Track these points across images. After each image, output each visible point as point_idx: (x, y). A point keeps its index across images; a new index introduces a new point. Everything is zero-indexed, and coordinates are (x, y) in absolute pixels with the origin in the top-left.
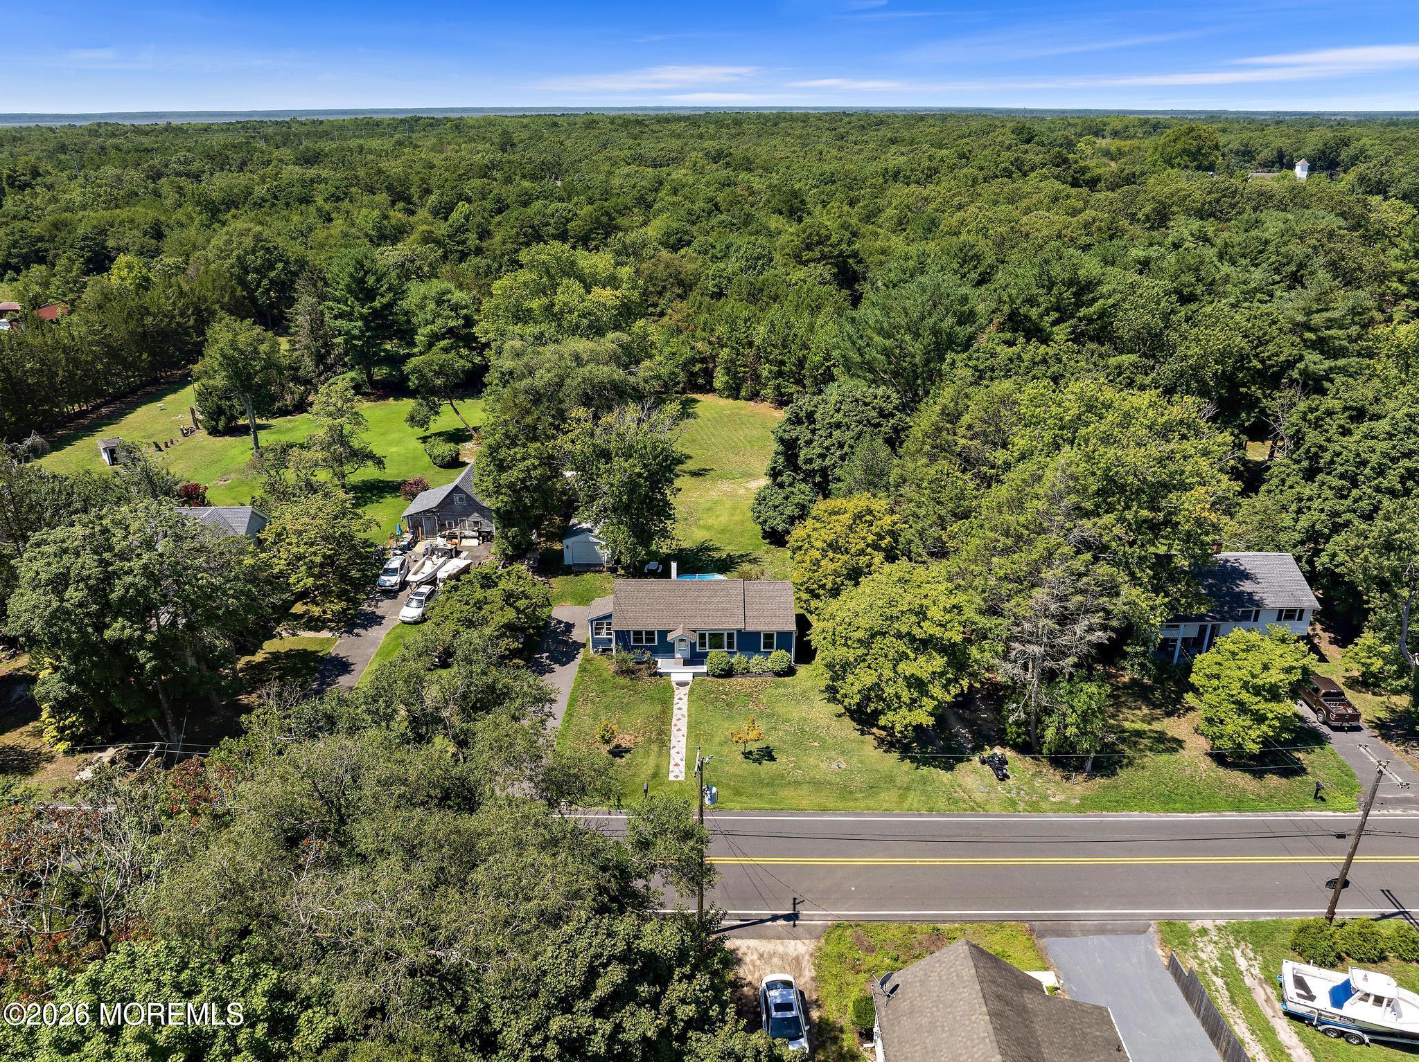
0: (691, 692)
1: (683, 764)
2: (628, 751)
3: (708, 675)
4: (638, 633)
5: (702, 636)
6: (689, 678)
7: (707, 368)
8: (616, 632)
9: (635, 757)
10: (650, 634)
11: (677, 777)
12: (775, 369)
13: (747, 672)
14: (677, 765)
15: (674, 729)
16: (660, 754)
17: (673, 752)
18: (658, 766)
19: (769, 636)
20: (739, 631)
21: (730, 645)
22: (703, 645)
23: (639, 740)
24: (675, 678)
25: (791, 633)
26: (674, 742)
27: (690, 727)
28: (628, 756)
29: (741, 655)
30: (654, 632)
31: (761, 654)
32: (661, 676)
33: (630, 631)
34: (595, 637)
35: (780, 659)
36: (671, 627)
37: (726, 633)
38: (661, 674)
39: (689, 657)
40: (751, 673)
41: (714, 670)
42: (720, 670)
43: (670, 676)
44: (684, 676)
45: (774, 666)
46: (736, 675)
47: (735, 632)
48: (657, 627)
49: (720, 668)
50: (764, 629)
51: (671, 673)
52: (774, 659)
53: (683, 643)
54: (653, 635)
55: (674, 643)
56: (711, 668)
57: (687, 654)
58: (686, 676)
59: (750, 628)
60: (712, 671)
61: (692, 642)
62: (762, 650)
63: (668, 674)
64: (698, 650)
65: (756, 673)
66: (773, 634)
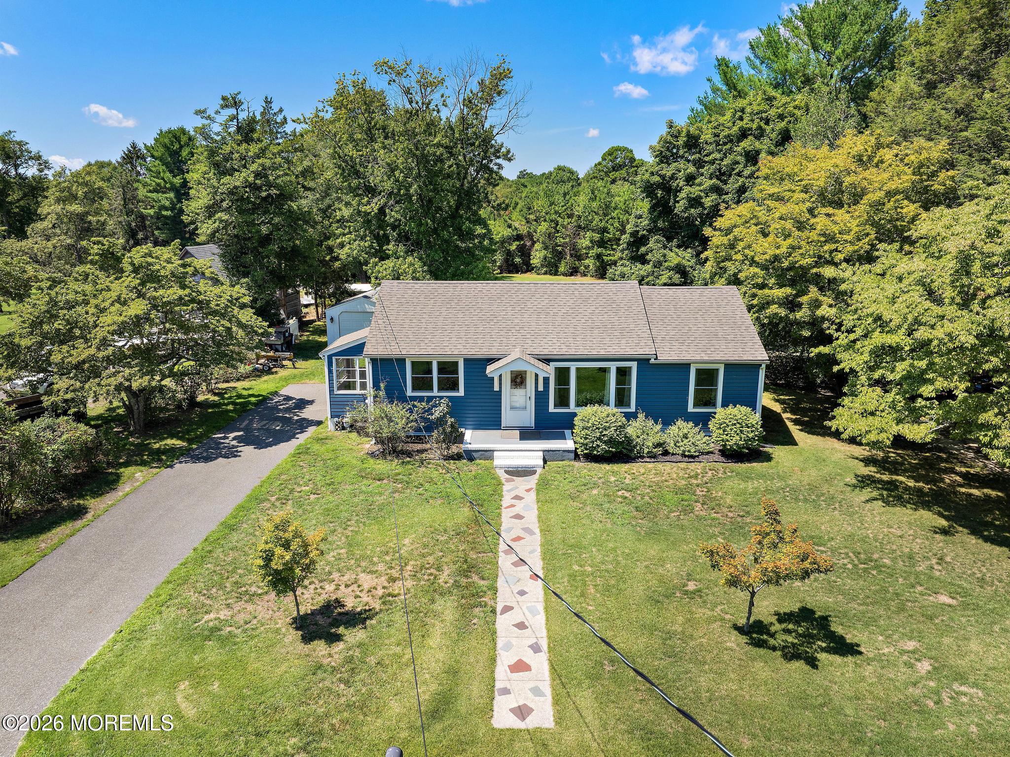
0: (543, 485)
1: (541, 664)
2: (355, 619)
3: (577, 457)
4: (422, 368)
5: (562, 375)
6: (536, 460)
7: (524, 245)
8: (374, 361)
9: (376, 640)
10: (448, 368)
11: (522, 712)
12: (597, 237)
13: (663, 453)
14: (520, 667)
15: (505, 562)
16: (463, 627)
17: (503, 623)
18: (453, 672)
19: (707, 377)
20: (643, 362)
21: (622, 399)
22: (562, 399)
23: (397, 588)
24: (502, 460)
25: (756, 367)
26: (505, 595)
27: (549, 554)
28: (353, 636)
29: (646, 417)
30: (456, 364)
31: (688, 417)
32: (471, 459)
33: (405, 360)
34: (337, 392)
35: (740, 421)
36: (493, 352)
37: (613, 367)
38: (470, 456)
39: (533, 425)
40: (673, 454)
41: (593, 442)
42: (605, 442)
43: (491, 458)
44: (524, 457)
45: (727, 437)
46: (638, 458)
47: (634, 365)
48: (465, 352)
49: (606, 439)
50: (698, 358)
51: (493, 451)
52: (727, 421)
53: (519, 392)
54: (456, 372)
55: (500, 391)
56: (586, 438)
57: (528, 418)
58: (528, 458)
59: (668, 355)
60: (587, 445)
61: (541, 388)
62: (691, 409)
63: (488, 454)
64: (552, 409)
65: (684, 455)
66: (717, 370)
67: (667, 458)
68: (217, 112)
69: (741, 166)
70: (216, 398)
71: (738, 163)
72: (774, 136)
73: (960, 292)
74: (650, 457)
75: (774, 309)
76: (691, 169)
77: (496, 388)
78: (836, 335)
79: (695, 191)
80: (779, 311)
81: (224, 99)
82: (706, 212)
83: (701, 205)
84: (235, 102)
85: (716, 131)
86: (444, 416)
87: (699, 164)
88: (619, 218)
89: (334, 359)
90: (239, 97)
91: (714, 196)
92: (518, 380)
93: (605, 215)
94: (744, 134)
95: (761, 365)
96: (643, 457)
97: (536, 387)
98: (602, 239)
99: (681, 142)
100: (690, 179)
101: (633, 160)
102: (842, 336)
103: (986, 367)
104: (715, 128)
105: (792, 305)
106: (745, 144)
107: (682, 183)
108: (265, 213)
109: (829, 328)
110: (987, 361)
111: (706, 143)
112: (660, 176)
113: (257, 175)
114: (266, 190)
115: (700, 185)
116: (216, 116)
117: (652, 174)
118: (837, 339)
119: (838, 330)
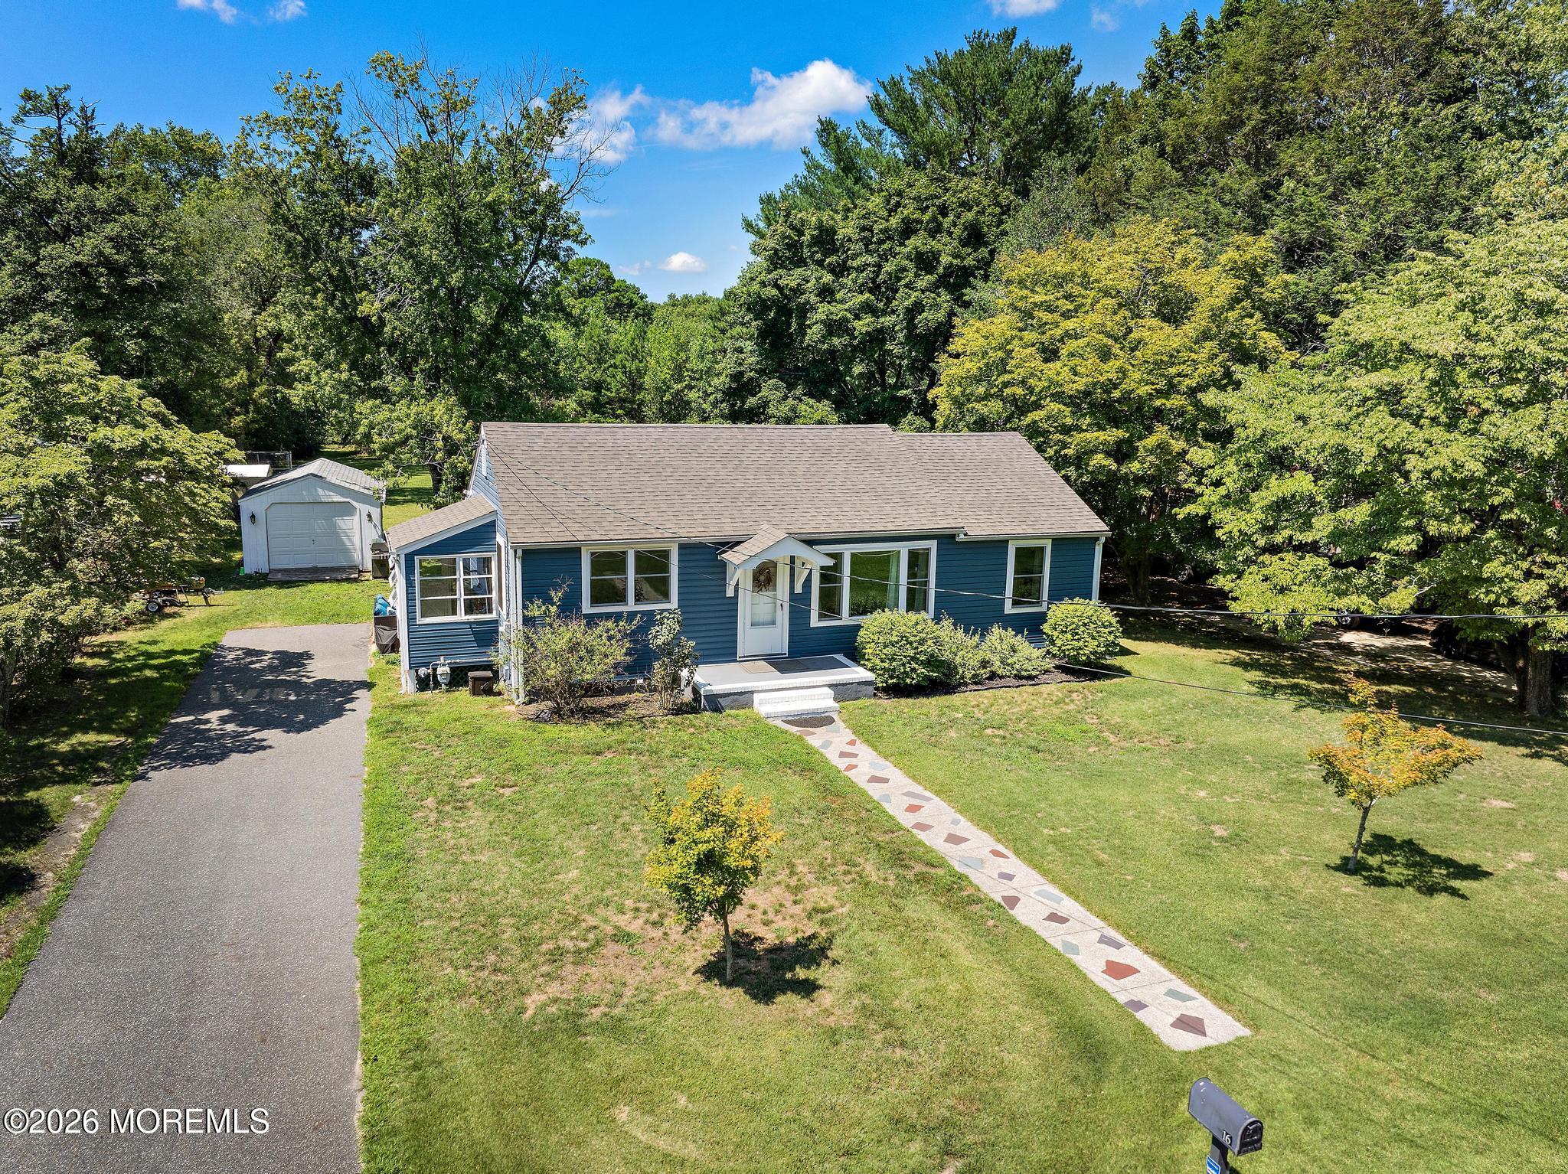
1: (1141, 960)
3: (876, 691)
4: (609, 562)
5: (832, 566)
6: (824, 700)
8: (526, 554)
10: (653, 563)
11: (1190, 1025)
13: (990, 675)
14: (1119, 970)
15: (932, 840)
16: (986, 933)
17: (1028, 919)
19: (1029, 558)
21: (915, 602)
24: (768, 706)
25: (1089, 541)
26: (985, 883)
29: (955, 625)
30: (665, 554)
31: (1009, 622)
32: (717, 709)
33: (578, 550)
34: (420, 621)
35: (1094, 619)
36: (726, 530)
37: (904, 549)
38: (715, 703)
39: (786, 650)
40: (1001, 677)
41: (904, 665)
42: (922, 663)
43: (749, 704)
44: (805, 698)
45: (1081, 643)
46: (960, 685)
47: (933, 545)
48: (683, 533)
49: (923, 658)
50: (1019, 531)
51: (752, 692)
52: (1076, 620)
53: (764, 598)
54: (666, 568)
55: (736, 597)
56: (892, 660)
57: (778, 639)
58: (812, 698)
59: (979, 527)
60: (894, 670)
61: (798, 589)
62: (1009, 609)
63: (743, 699)
64: (815, 622)
65: (1018, 677)
66: (1042, 549)
67: (996, 682)
68: (17, 121)
69: (911, 274)
70: (103, 662)
71: (904, 270)
72: (957, 232)
73: (1445, 409)
74: (976, 683)
75: (1099, 460)
76: (828, 278)
77: (730, 593)
78: (1198, 490)
79: (838, 311)
80: (1106, 462)
81: (28, 96)
82: (855, 342)
83: (850, 332)
84: (57, 106)
85: (866, 222)
86: (676, 637)
87: (839, 270)
88: (624, 367)
89: (417, 559)
90: (67, 95)
91: (868, 319)
92: (762, 578)
93: (600, 361)
94: (908, 230)
95: (1097, 539)
96: (966, 684)
97: (792, 587)
98: (596, 399)
99: (806, 238)
100: (826, 293)
101: (610, 280)
102: (1207, 492)
103: (1496, 500)
104: (864, 217)
105: (1122, 452)
106: (913, 242)
107: (813, 299)
108: (129, 317)
109: (1186, 481)
110: (1497, 494)
111: (850, 240)
112: (777, 286)
113: (117, 242)
114: (136, 275)
115: (842, 301)
116: (16, 127)
117: (763, 284)
118: (1202, 495)
119: (1199, 483)
